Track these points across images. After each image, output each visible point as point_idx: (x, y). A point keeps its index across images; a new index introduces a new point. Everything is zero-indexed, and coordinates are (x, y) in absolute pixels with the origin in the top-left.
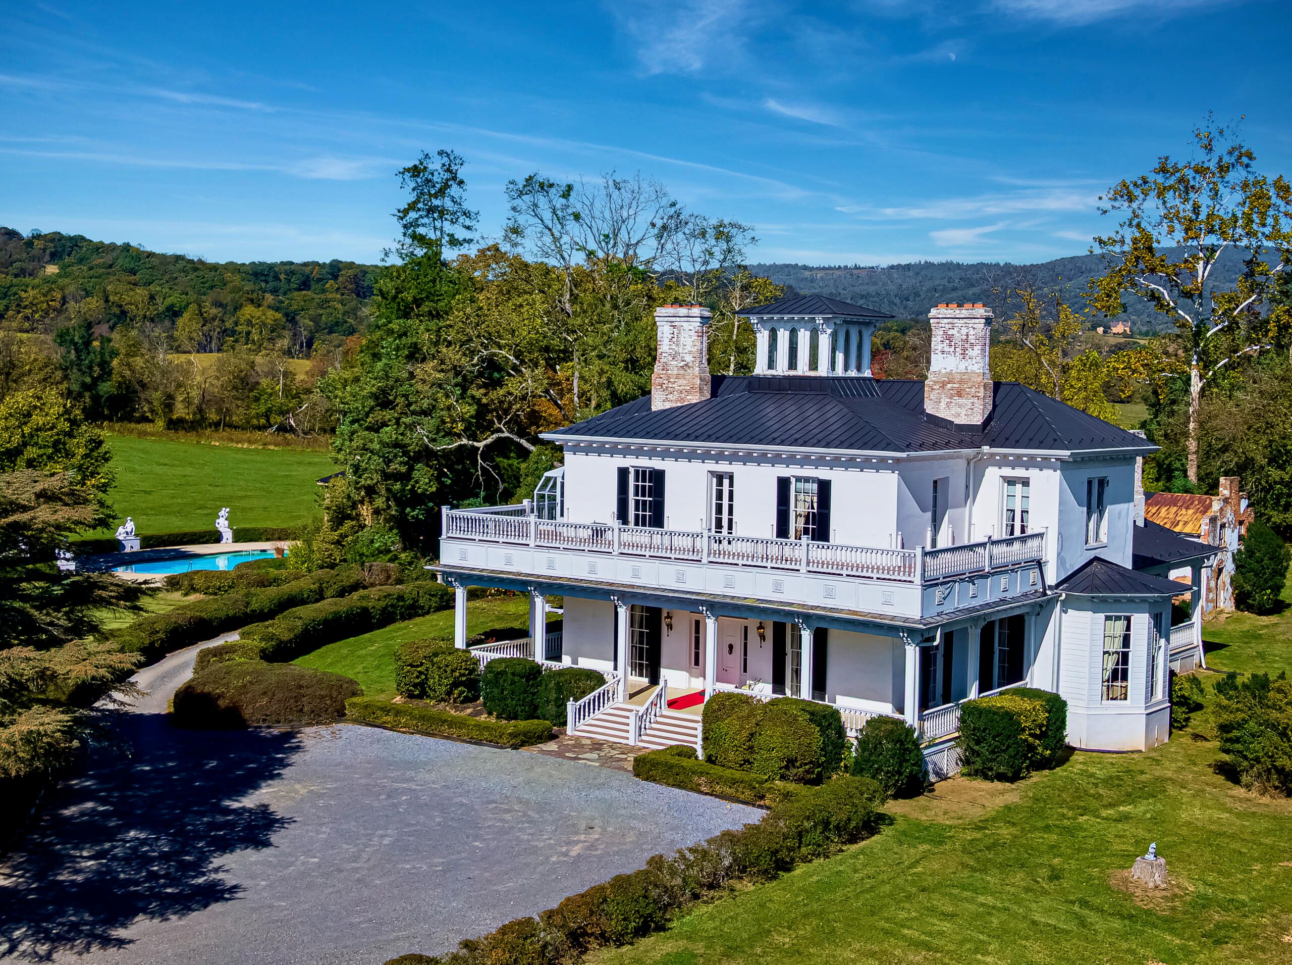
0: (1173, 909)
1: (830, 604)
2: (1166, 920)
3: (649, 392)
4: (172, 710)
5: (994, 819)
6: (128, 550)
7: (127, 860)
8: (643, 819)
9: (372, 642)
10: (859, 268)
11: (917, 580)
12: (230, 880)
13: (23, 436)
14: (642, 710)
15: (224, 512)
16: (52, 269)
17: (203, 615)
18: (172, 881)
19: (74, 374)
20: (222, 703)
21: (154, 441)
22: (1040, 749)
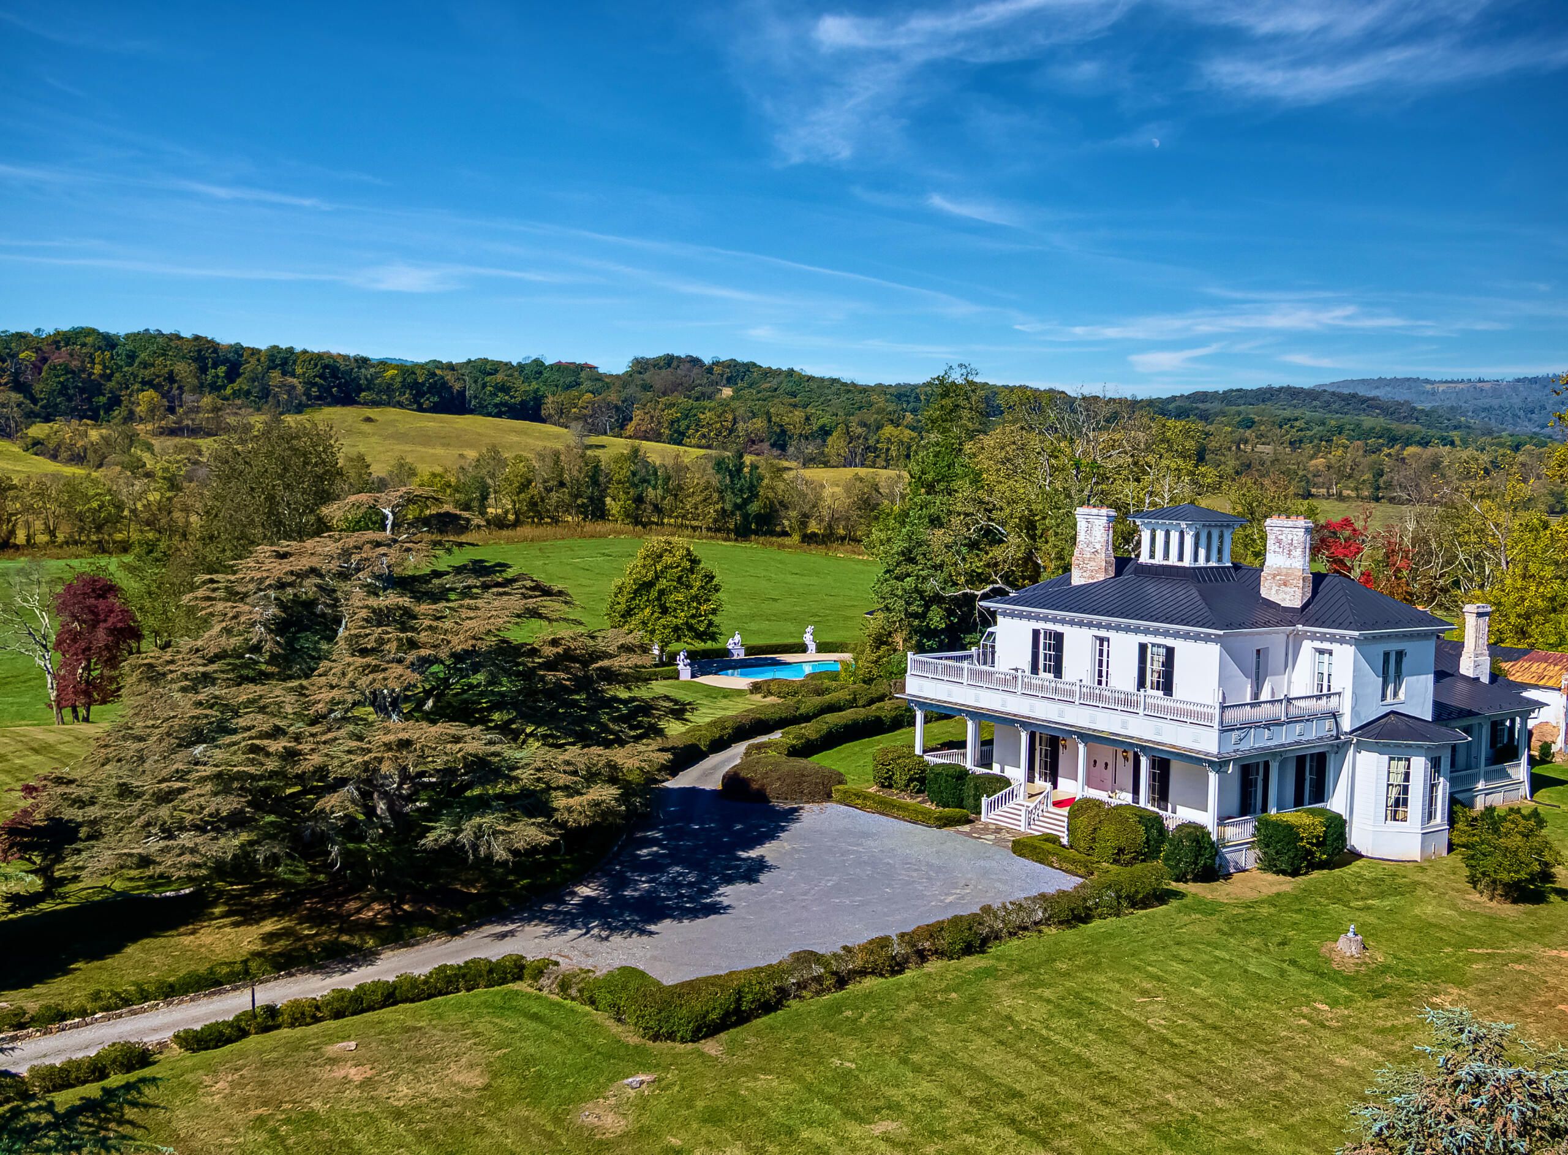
0: (1357, 971)
1: (1158, 739)
2: (1348, 978)
3: (1070, 570)
4: (720, 788)
5: (1262, 902)
6: (735, 657)
7: (667, 885)
8: (1005, 882)
9: (879, 742)
10: (1484, 381)
11: (1216, 725)
12: (726, 902)
13: (656, 572)
14: (1032, 806)
15: (810, 629)
16: (727, 392)
17: (762, 717)
18: (691, 899)
19: (729, 496)
20: (755, 786)
21: (790, 553)
22: (1318, 854)
